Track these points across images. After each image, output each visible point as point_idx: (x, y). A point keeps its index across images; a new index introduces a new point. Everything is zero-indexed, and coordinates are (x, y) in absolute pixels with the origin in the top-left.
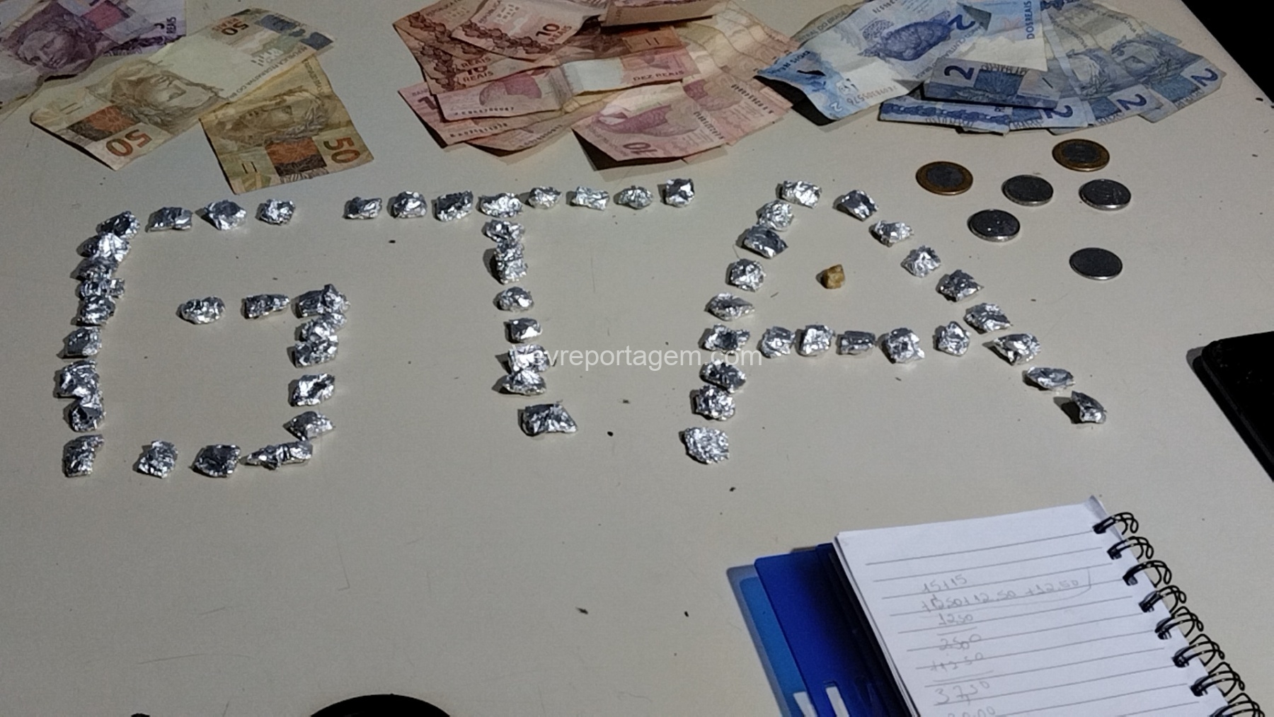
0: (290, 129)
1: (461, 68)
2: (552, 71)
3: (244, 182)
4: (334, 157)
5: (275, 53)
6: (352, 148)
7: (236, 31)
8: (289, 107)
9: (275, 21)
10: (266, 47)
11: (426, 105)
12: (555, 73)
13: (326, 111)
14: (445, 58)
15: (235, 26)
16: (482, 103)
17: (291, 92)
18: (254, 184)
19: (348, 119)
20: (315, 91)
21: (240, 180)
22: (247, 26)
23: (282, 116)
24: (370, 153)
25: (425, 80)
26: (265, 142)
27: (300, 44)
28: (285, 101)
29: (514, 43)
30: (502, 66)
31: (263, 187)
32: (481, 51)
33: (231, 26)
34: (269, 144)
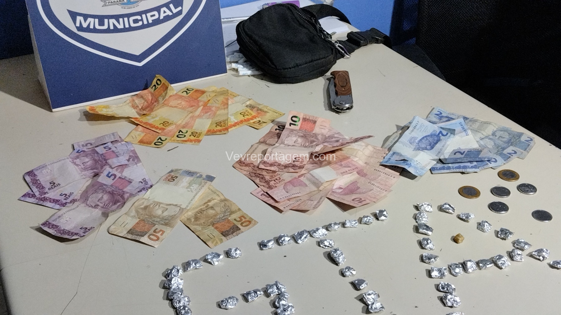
0: (218, 217)
1: (270, 180)
2: (306, 175)
3: (213, 243)
4: (242, 224)
5: (195, 186)
6: (246, 220)
7: (174, 180)
8: (212, 207)
9: (188, 173)
10: (190, 184)
11: (264, 197)
12: (308, 175)
13: (229, 206)
14: (262, 176)
15: (172, 177)
16: (287, 192)
17: (209, 201)
18: (217, 242)
19: (238, 208)
20: (219, 199)
21: (210, 242)
22: (177, 177)
23: (211, 212)
24: (255, 221)
25: (259, 187)
26: (211, 224)
27: (203, 181)
28: (209, 205)
29: (286, 166)
30: (286, 176)
31: (221, 243)
32: (274, 172)
33: (170, 178)
34: (213, 224)
